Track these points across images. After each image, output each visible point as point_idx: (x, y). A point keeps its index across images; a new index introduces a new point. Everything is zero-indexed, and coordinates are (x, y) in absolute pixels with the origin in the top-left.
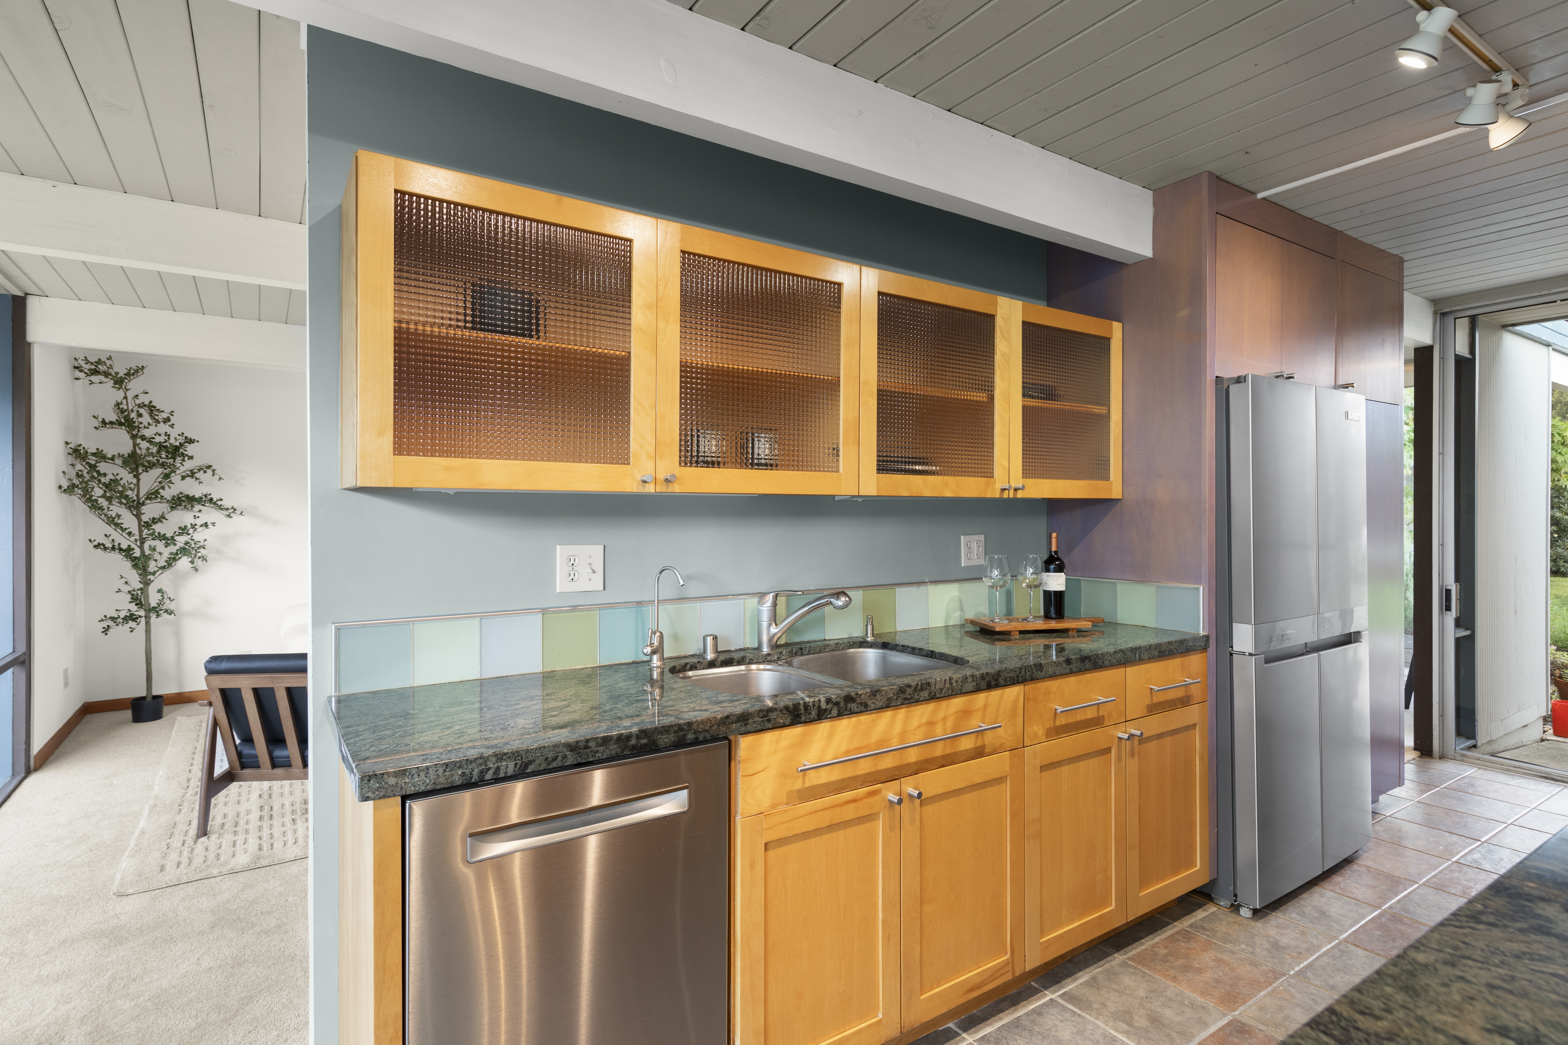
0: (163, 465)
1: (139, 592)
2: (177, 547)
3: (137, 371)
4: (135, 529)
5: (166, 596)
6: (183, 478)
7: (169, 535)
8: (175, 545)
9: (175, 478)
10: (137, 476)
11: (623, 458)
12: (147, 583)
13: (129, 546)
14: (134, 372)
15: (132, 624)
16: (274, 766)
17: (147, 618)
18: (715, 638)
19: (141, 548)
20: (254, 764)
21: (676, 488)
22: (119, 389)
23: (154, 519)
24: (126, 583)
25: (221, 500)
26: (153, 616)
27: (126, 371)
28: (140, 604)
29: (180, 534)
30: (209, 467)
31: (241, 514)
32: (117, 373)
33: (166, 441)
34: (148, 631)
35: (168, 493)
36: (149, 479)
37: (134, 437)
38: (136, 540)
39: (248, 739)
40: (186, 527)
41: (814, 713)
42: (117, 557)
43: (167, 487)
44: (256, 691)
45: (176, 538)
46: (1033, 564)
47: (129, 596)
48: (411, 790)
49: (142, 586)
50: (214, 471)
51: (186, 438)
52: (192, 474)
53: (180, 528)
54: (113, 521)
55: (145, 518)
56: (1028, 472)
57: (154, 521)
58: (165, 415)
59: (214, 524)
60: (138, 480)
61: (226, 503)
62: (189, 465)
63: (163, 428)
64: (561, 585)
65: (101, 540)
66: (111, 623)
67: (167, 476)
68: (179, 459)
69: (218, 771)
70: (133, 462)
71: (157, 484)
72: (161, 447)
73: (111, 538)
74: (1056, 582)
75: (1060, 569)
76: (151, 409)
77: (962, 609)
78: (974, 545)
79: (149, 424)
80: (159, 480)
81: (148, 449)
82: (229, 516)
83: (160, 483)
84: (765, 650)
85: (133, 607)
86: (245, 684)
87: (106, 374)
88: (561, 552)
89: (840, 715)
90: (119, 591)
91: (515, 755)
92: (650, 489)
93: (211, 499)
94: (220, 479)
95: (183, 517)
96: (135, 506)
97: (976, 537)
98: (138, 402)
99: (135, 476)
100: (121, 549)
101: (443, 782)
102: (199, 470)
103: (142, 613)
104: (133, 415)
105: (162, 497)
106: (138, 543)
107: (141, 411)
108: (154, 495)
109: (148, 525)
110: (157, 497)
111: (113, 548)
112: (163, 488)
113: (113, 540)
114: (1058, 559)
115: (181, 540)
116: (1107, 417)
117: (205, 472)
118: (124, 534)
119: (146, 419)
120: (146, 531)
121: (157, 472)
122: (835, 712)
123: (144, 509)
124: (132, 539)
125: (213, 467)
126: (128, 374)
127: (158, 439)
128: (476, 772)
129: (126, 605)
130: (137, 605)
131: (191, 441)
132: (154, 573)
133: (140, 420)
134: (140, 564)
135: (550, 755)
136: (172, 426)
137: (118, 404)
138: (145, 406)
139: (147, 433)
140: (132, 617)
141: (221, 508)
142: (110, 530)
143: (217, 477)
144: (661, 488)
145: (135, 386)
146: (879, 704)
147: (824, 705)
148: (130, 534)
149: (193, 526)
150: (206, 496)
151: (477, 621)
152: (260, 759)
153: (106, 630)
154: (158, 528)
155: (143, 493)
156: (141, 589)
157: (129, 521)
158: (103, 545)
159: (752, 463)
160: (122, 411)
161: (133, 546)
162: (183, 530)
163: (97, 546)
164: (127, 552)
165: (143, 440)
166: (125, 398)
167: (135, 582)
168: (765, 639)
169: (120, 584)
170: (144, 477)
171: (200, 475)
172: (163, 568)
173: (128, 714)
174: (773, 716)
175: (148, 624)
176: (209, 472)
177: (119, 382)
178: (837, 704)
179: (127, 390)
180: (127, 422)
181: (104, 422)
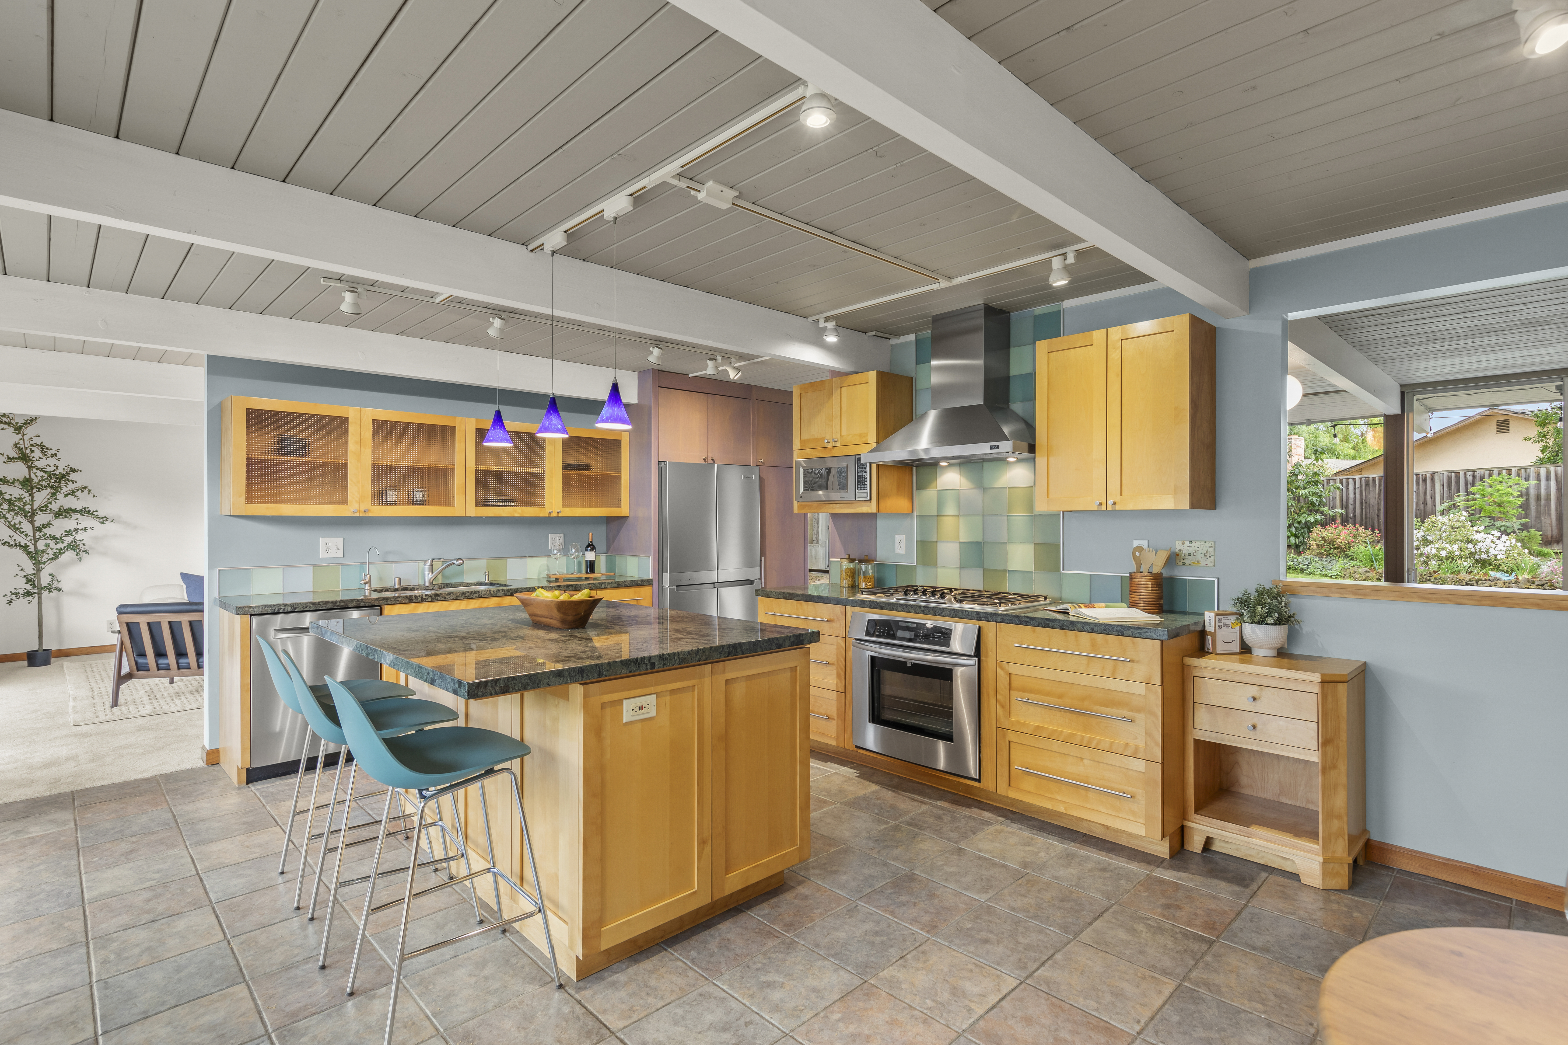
0: (52, 487)
1: (32, 577)
2: (65, 544)
3: (32, 421)
4: (30, 533)
5: (55, 579)
6: (66, 496)
7: (58, 536)
8: (63, 543)
9: (60, 496)
10: (32, 495)
11: (345, 503)
12: (39, 570)
13: (25, 544)
14: (30, 421)
15: (30, 598)
16: (158, 669)
17: (39, 594)
18: (400, 579)
19: (35, 545)
20: (147, 668)
21: (370, 514)
22: (18, 434)
23: (44, 525)
24: (22, 570)
25: (97, 511)
26: (45, 594)
27: (24, 422)
28: (33, 585)
29: (66, 535)
30: (86, 488)
31: (112, 521)
32: (17, 423)
33: (54, 470)
34: (40, 603)
35: (55, 506)
36: (41, 497)
37: (30, 468)
38: (31, 540)
39: (143, 655)
40: (70, 530)
41: (419, 599)
42: (19, 552)
43: (53, 502)
44: (149, 624)
45: (63, 538)
46: (575, 547)
47: (25, 579)
48: (253, 613)
49: (34, 572)
50: (90, 491)
51: (71, 468)
52: (73, 492)
53: (66, 531)
54: (14, 528)
55: (37, 524)
56: (565, 505)
57: (45, 526)
58: (53, 452)
59: (92, 528)
60: (33, 498)
61: (101, 514)
62: (71, 486)
63: (52, 461)
64: (322, 554)
65: (7, 539)
66: (13, 597)
67: (54, 495)
68: (63, 484)
69: (125, 670)
70: (27, 484)
71: (46, 500)
72: (50, 475)
73: (13, 538)
74: (590, 556)
75: (592, 550)
76: (42, 447)
77: (548, 570)
78: (557, 539)
79: (40, 458)
80: (48, 497)
81: (42, 476)
82: (103, 523)
83: (48, 499)
84: (427, 584)
85: (29, 587)
86: (142, 620)
87: (9, 424)
88: (322, 541)
89: (432, 601)
90: (17, 575)
91: (291, 605)
92: (357, 515)
93: (89, 511)
94: (94, 496)
95: (68, 524)
96: (31, 517)
97: (558, 535)
98: (32, 442)
99: (30, 495)
100: (21, 546)
101: (264, 611)
102: (78, 490)
103: (36, 590)
104: (28, 451)
105: (51, 509)
106: (33, 542)
107: (33, 448)
108: (44, 508)
109: (40, 529)
110: (46, 510)
111: (16, 545)
112: (50, 503)
113: (15, 540)
114: (592, 545)
115: (68, 539)
116: (620, 477)
117: (83, 491)
118: (22, 535)
119: (37, 453)
120: (38, 533)
121: (46, 492)
122: (430, 599)
123: (36, 518)
124: (28, 539)
125: (89, 488)
126: (25, 423)
127: (48, 469)
128: (276, 609)
129: (22, 585)
130: (31, 585)
131: (74, 471)
132: (44, 563)
133: (33, 455)
134: (35, 556)
135: (305, 606)
136: (59, 460)
137: (16, 445)
138: (37, 445)
139: (40, 464)
140: (28, 594)
141: (97, 517)
142: (12, 533)
143: (91, 495)
144: (364, 515)
145: (30, 431)
146: (452, 598)
147: (424, 597)
148: (26, 535)
149: (75, 530)
150: (85, 508)
151: (282, 569)
152: (150, 665)
153: (10, 602)
154: (47, 531)
155: (36, 506)
156: (34, 574)
157: (27, 527)
158: (9, 543)
159: (413, 503)
160: (20, 449)
161: (28, 544)
162: (68, 533)
163: (4, 544)
164: (25, 548)
165: (37, 469)
166: (23, 439)
167: (30, 568)
168: (427, 580)
169: (17, 570)
170: (37, 495)
171: (79, 493)
172: (52, 559)
173: (26, 663)
174: (399, 599)
175: (40, 598)
176: (86, 491)
177: (18, 429)
178: (431, 596)
179: (24, 435)
180: (24, 458)
181: (9, 458)
